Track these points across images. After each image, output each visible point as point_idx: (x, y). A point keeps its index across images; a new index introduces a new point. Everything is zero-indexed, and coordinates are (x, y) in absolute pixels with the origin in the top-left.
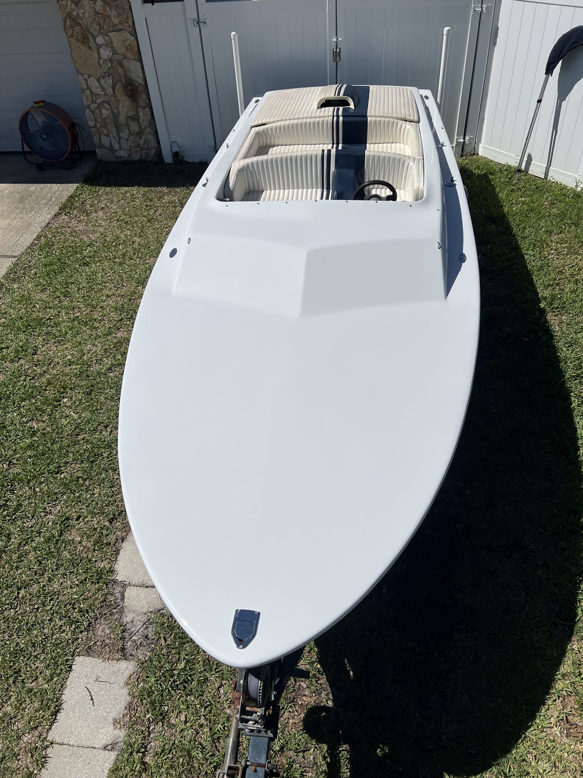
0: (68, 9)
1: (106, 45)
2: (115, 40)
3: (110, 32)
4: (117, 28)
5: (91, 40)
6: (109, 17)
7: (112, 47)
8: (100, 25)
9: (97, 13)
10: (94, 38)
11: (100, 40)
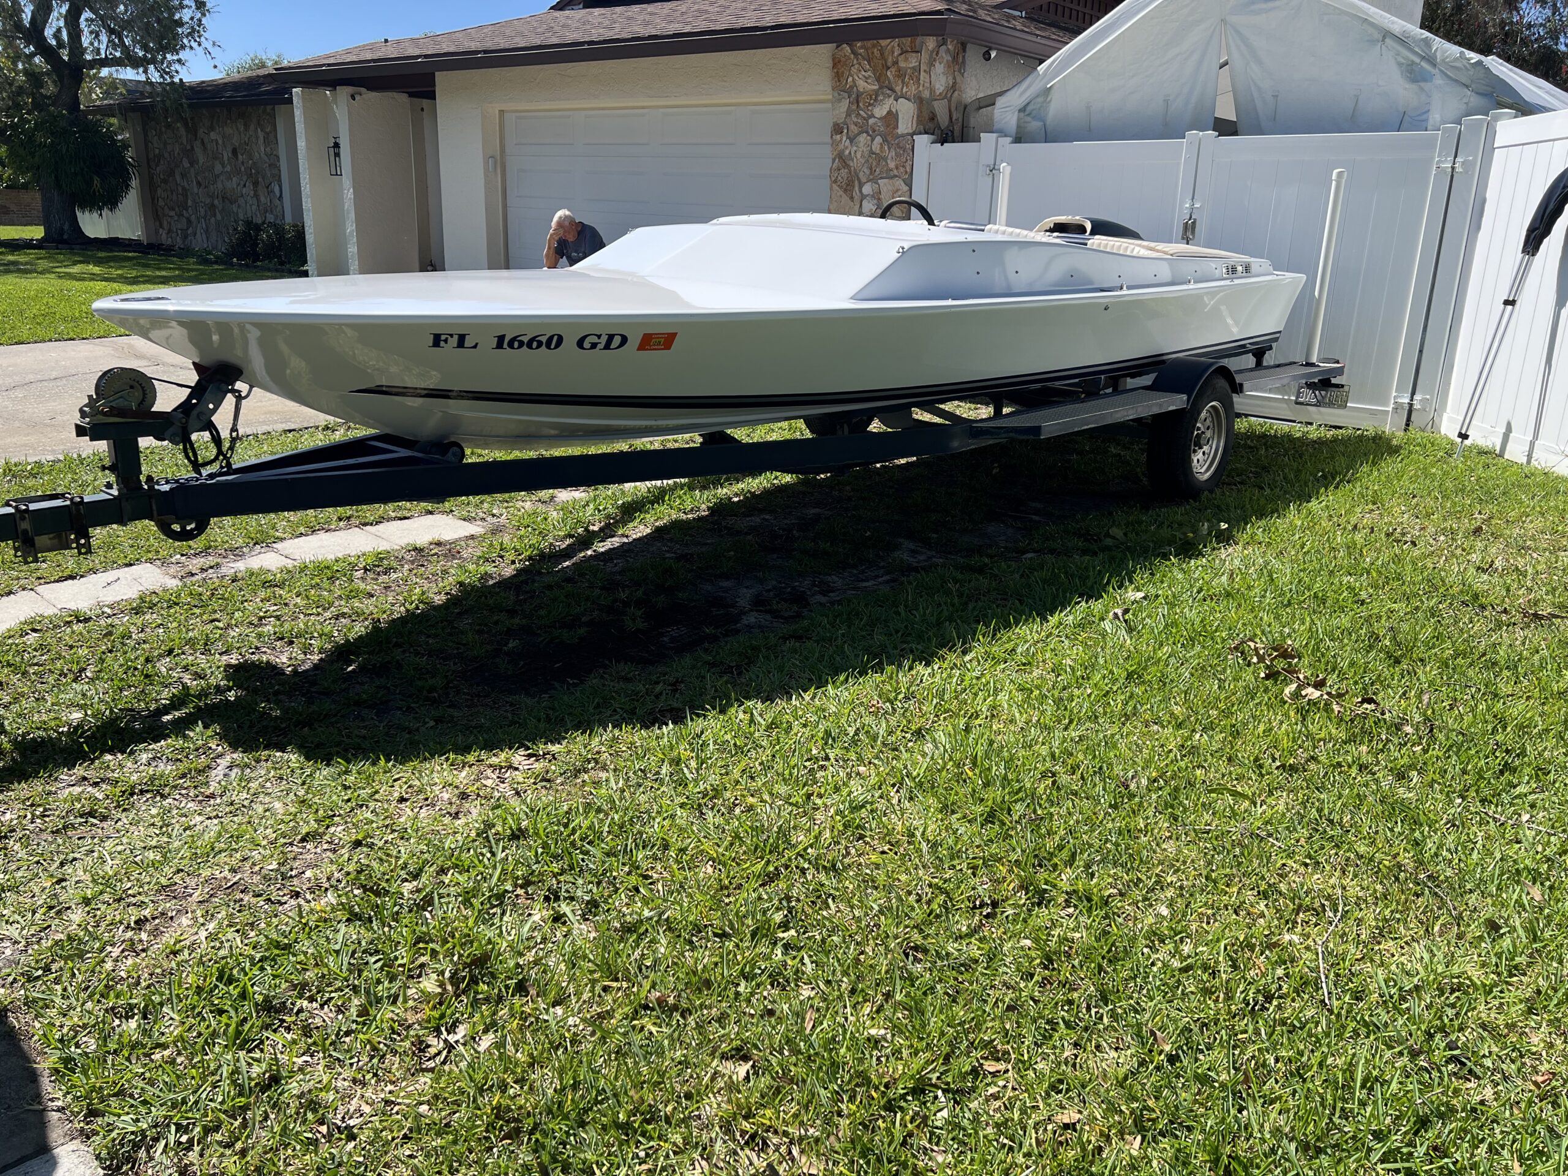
0: (841, 147)
1: (873, 196)
2: (884, 190)
3: (881, 178)
4: (892, 173)
5: (857, 188)
6: (885, 159)
7: (879, 199)
8: (871, 169)
9: (872, 152)
10: (861, 186)
11: (867, 189)
